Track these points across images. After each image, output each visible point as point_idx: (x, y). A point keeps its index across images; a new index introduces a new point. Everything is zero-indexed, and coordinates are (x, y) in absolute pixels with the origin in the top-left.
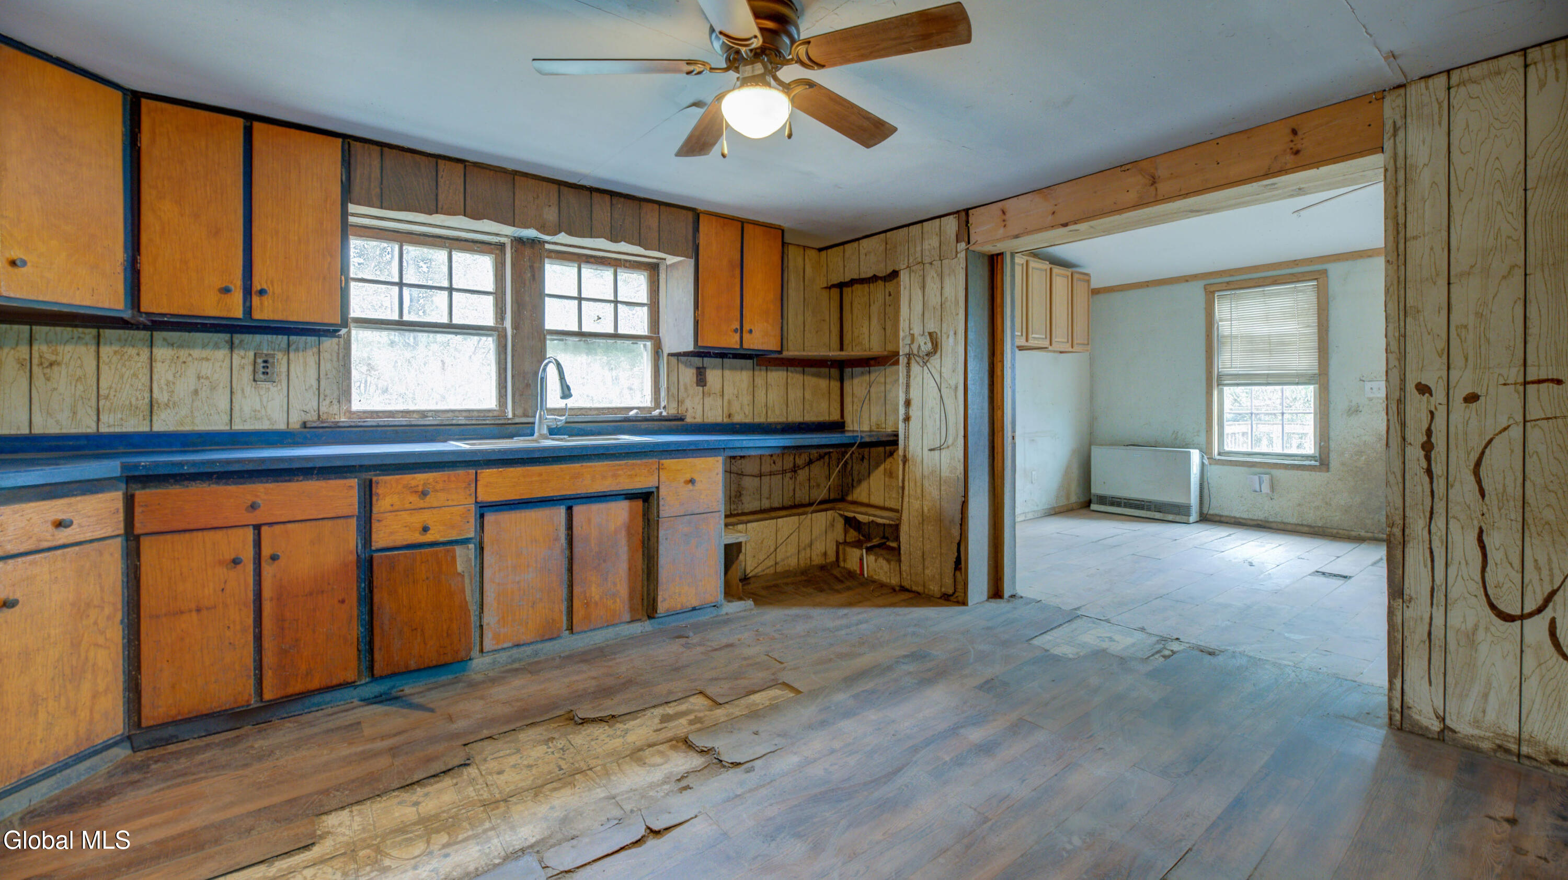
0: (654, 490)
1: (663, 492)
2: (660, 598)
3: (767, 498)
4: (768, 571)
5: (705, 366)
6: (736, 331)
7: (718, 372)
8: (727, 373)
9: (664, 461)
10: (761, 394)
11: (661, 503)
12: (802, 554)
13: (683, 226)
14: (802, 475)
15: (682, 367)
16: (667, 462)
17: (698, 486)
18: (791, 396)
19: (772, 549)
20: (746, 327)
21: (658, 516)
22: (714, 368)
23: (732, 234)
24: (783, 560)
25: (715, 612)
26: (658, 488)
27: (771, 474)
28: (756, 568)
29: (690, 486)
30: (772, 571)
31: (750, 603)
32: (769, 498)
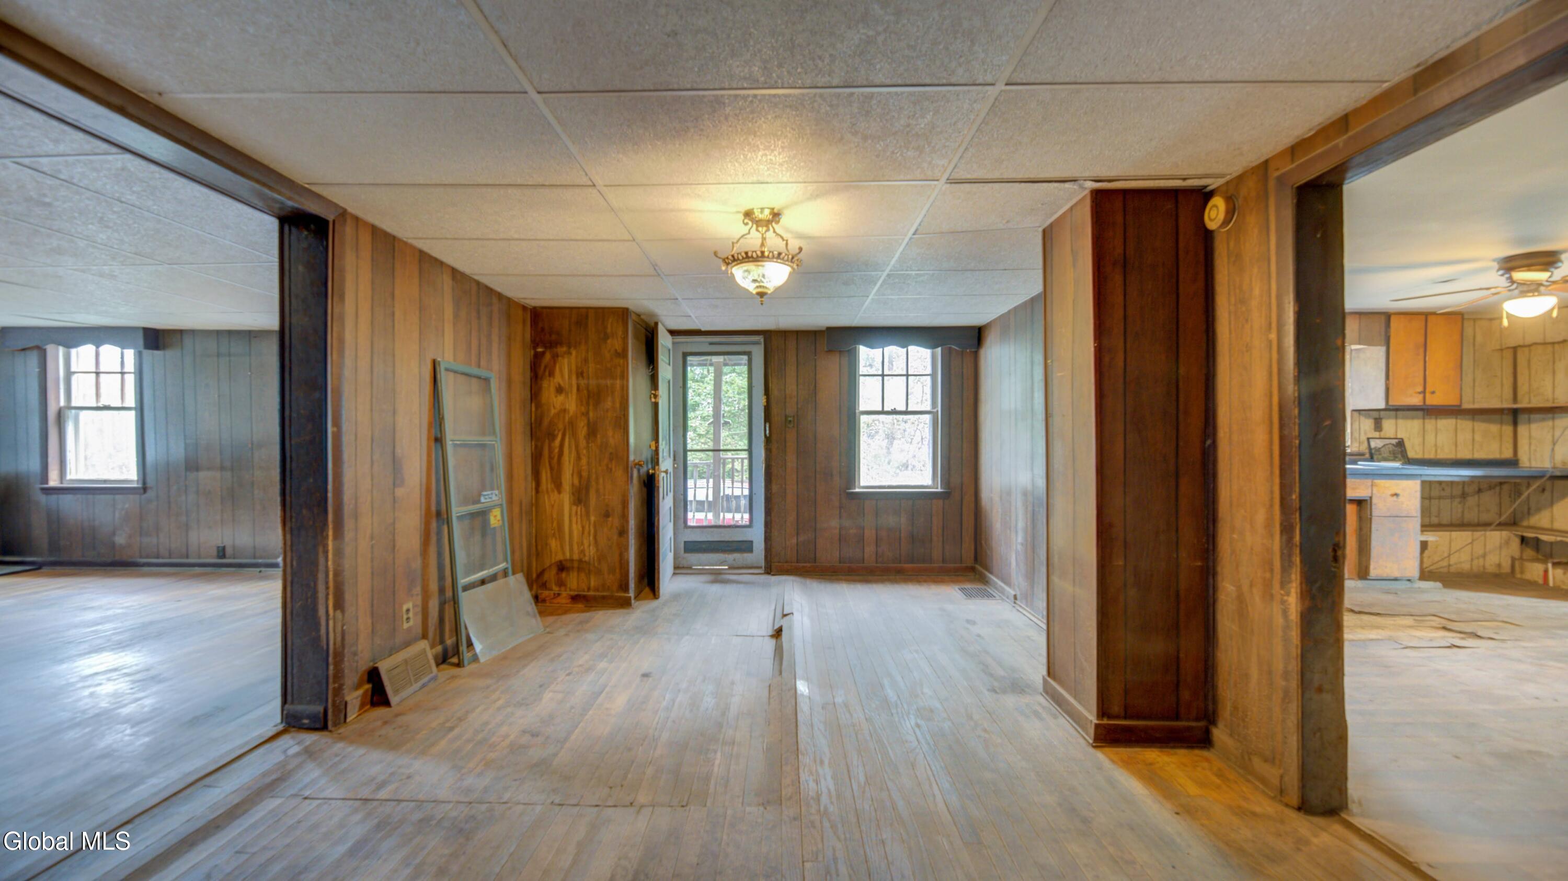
0: (1368, 498)
1: (1374, 501)
2: (1372, 567)
3: (1436, 517)
4: (1442, 570)
5: (1381, 417)
6: (1420, 393)
7: (1392, 421)
8: (1400, 422)
9: (1376, 481)
10: (1430, 438)
11: (1373, 507)
12: (1475, 562)
13: (1378, 326)
14: (1472, 501)
15: (1362, 418)
16: (1378, 481)
17: (1401, 499)
18: (1461, 437)
19: (1446, 554)
20: (1428, 389)
21: (1371, 515)
22: (1389, 418)
23: (1418, 324)
24: (1456, 564)
25: (1408, 584)
26: (1371, 498)
27: (1440, 498)
28: (1430, 566)
29: (1395, 498)
30: (1445, 570)
31: (1439, 585)
32: (1438, 516)
